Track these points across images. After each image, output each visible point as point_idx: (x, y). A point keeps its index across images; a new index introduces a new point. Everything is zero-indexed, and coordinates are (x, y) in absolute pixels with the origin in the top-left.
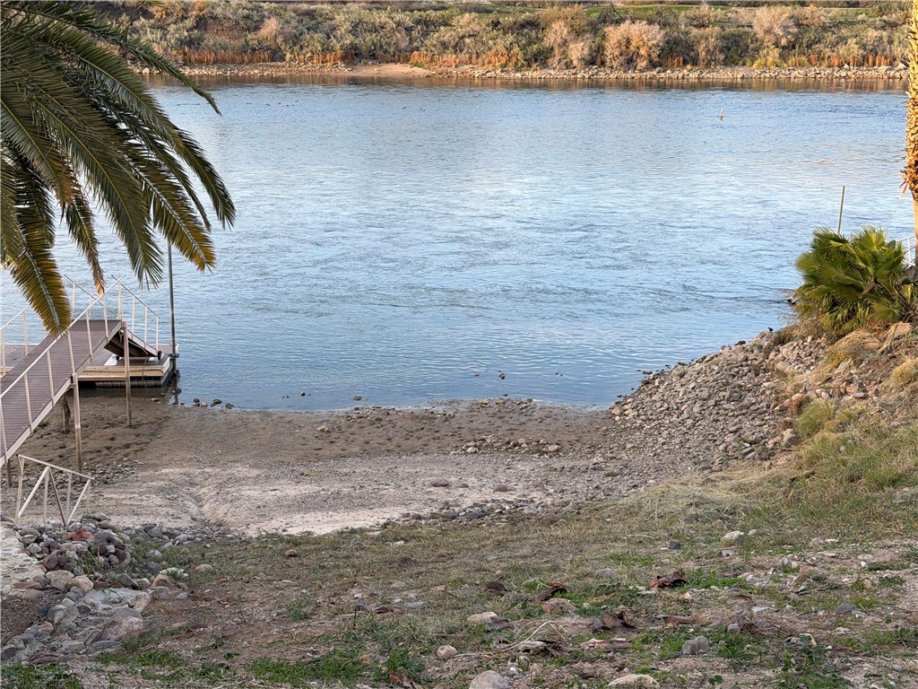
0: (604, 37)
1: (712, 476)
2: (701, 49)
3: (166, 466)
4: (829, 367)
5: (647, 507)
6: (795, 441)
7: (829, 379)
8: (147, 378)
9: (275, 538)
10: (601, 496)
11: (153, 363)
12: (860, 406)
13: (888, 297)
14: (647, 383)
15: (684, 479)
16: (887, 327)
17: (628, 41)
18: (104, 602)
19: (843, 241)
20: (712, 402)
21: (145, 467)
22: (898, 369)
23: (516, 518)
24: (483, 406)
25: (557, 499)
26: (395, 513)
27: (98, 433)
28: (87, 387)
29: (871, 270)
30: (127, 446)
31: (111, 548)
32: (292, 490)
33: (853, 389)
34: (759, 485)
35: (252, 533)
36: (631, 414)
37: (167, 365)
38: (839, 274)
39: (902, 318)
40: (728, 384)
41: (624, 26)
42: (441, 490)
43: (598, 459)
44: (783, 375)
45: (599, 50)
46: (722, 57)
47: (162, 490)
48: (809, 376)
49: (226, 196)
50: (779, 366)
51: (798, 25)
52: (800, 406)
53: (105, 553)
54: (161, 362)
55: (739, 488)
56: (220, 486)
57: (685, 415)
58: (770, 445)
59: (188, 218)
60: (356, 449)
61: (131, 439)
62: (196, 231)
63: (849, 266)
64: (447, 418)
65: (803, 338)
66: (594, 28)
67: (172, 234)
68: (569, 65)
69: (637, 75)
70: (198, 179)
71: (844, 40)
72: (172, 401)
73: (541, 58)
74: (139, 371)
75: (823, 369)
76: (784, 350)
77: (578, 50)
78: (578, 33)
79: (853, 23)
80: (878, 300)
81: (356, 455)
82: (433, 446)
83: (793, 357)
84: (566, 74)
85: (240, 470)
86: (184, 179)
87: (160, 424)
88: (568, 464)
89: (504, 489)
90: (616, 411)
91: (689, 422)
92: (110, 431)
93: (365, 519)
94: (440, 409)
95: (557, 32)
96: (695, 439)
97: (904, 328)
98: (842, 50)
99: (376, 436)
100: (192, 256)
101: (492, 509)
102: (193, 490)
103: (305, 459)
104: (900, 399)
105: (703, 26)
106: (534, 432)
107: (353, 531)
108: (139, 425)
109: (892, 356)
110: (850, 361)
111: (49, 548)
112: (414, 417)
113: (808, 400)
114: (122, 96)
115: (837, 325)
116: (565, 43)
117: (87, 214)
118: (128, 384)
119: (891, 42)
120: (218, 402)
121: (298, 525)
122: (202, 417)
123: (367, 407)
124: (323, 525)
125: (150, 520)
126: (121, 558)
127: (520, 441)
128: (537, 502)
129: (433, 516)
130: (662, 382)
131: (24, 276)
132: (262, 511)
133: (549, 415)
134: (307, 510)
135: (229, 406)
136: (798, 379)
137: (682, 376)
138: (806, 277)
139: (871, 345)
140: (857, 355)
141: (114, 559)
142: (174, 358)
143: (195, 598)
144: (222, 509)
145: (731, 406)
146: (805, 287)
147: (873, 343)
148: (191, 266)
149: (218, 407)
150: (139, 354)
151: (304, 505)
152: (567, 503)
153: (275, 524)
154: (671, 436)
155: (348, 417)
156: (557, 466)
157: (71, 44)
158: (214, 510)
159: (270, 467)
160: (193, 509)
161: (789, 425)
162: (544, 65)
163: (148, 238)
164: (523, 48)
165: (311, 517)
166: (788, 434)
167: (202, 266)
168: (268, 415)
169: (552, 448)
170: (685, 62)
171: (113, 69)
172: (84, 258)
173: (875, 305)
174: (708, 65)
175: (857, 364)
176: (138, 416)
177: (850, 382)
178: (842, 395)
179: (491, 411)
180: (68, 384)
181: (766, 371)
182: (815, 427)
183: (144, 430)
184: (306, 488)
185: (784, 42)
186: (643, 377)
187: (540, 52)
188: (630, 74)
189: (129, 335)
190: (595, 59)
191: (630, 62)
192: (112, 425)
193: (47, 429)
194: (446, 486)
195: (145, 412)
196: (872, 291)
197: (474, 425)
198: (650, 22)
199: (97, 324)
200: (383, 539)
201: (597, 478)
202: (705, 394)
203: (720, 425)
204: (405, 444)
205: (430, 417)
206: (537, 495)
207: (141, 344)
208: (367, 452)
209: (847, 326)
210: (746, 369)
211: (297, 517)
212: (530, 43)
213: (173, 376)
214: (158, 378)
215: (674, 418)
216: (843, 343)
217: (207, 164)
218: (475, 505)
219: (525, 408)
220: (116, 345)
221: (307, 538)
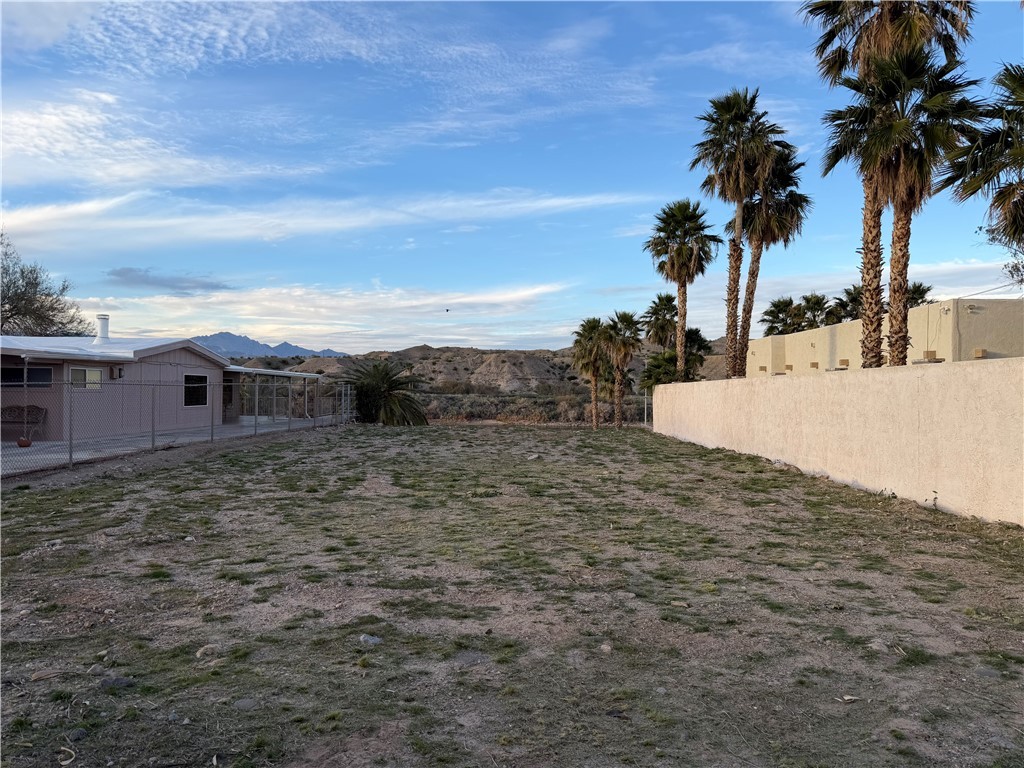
0: (584, 409)
2: (628, 414)
45: (582, 414)
66: (580, 405)
68: (568, 420)
73: (556, 417)
77: (572, 414)
78: (572, 407)
84: (567, 424)
95: (563, 406)
105: (630, 404)
116: (566, 411)
162: (557, 420)
164: (548, 413)
174: (632, 421)
187: (555, 415)
190: (580, 418)
212: (551, 411)
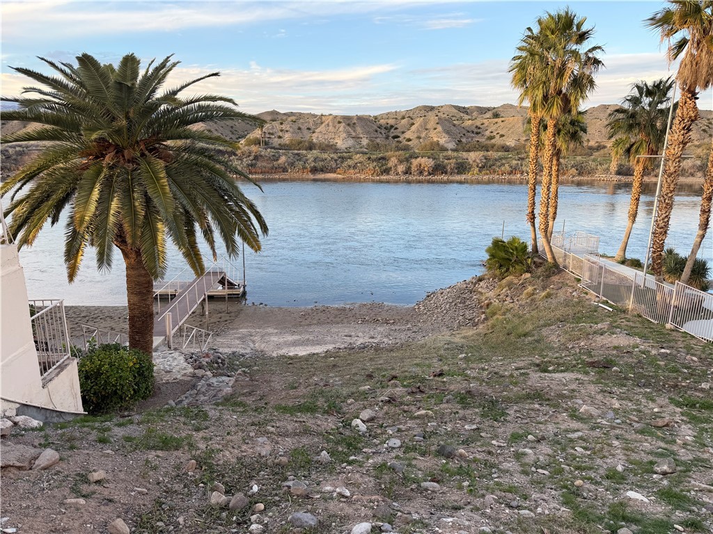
0: (411, 163)
1: (454, 333)
2: (448, 168)
3: (241, 328)
4: (499, 290)
5: (429, 345)
6: (486, 319)
7: (499, 295)
8: (234, 294)
9: (283, 357)
10: (411, 340)
11: (236, 288)
12: (511, 305)
13: (522, 263)
14: (428, 296)
15: (443, 334)
16: (521, 275)
17: (420, 165)
18: (217, 382)
19: (504, 242)
20: (453, 304)
21: (233, 329)
22: (525, 291)
23: (377, 349)
24: (365, 305)
25: (394, 341)
26: (330, 347)
27: (215, 316)
28: (211, 298)
29: (515, 253)
30: (226, 321)
31: (220, 361)
32: (290, 338)
33: (508, 299)
34: (472, 336)
35: (274, 355)
36: (422, 308)
37: (242, 289)
38: (503, 254)
39: (527, 272)
40: (460, 297)
41: (418, 159)
42: (348, 338)
43: (409, 326)
44: (481, 293)
45: (409, 168)
46: (456, 171)
47: (239, 338)
48: (491, 294)
49: (265, 225)
50: (480, 290)
51: (486, 159)
52: (488, 305)
53: (217, 363)
54: (240, 288)
55: (464, 338)
56: (262, 336)
57: (443, 309)
58: (476, 320)
59: (251, 233)
60: (315, 322)
61: (228, 318)
62: (254, 238)
63: (506, 252)
64: (351, 310)
65: (489, 279)
66: (407, 160)
67: (245, 239)
68: (397, 174)
69: (424, 178)
70: (255, 218)
71: (503, 164)
72: (244, 303)
73: (387, 171)
74: (231, 292)
75: (497, 291)
76: (481, 283)
77: (401, 168)
78: (401, 162)
79: (507, 158)
80: (518, 265)
81: (315, 324)
82: (345, 320)
83: (485, 286)
84: (397, 178)
85: (270, 330)
86: (249, 218)
87: (239, 312)
88: (397, 328)
89: (373, 338)
90: (416, 307)
91: (445, 311)
92: (220, 315)
93: (319, 349)
94: (348, 306)
95: (393, 161)
96: (447, 318)
97: (528, 275)
98: (503, 168)
99: (323, 317)
100: (252, 247)
101: (368, 346)
102: (252, 338)
103: (295, 326)
104: (527, 303)
105: (449, 159)
106: (385, 315)
107: (314, 354)
108: (231, 312)
109: (523, 286)
110: (507, 288)
111: (196, 361)
112: (338, 309)
113: (491, 303)
114: (226, 186)
115: (502, 274)
116: (396, 165)
117: (211, 231)
118: (227, 297)
119: (522, 165)
120: (262, 304)
121: (292, 352)
122: (255, 309)
123: (319, 306)
124: (302, 352)
125: (235, 350)
126: (224, 365)
127: (379, 319)
128: (386, 342)
129: (345, 348)
130: (434, 296)
131: (187, 255)
132: (279, 346)
133: (390, 309)
134: (296, 346)
135: (266, 305)
136: (487, 295)
137: (442, 294)
138: (490, 256)
139: (516, 282)
140: (510, 285)
141: (221, 365)
142: (244, 286)
143: (252, 381)
144: (263, 345)
145: (461, 305)
146: (489, 259)
147: (516, 281)
148: (253, 251)
149: (261, 306)
150: (231, 285)
151: (295, 344)
152: (397, 343)
153: (283, 352)
154: (438, 317)
155: (312, 309)
156: (394, 328)
157: (206, 166)
158: (260, 346)
159: (281, 329)
160: (252, 345)
161: (484, 313)
162: (388, 174)
163: (234, 241)
164: (380, 167)
165: (297, 348)
166: (483, 316)
167: (256, 251)
168: (281, 309)
169: (391, 322)
170: (442, 173)
171: (222, 176)
172: (209, 248)
173: (516, 266)
174: (451, 174)
175: (510, 289)
176: (230, 309)
177: (507, 296)
178: (504, 301)
179: (368, 307)
180: (203, 296)
181: (474, 292)
182: (494, 314)
183: (232, 314)
184: (296, 337)
185: (480, 165)
186: (427, 294)
187: (386, 169)
188: (421, 177)
189: (227, 278)
190: (408, 172)
191: (421, 173)
192: (220, 313)
193: (195, 314)
194: (350, 336)
195: (233, 308)
196: (515, 261)
197: (361, 312)
198: (429, 158)
199: (215, 273)
200: (326, 357)
201: (409, 333)
202: (451, 301)
203: (457, 313)
204: (334, 320)
205: (344, 309)
206: (385, 340)
207: (232, 281)
208: (320, 323)
209: (506, 274)
210: (467, 291)
211: (292, 349)
212: (382, 166)
213: (244, 293)
214: (239, 294)
215: (439, 310)
216: (504, 281)
217: (258, 212)
218: (362, 344)
219: (381, 306)
220: (222, 282)
221: (296, 357)
